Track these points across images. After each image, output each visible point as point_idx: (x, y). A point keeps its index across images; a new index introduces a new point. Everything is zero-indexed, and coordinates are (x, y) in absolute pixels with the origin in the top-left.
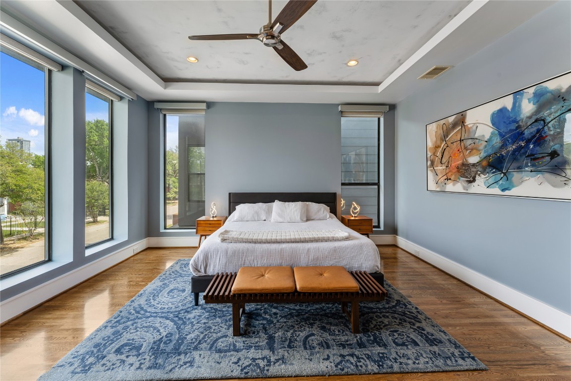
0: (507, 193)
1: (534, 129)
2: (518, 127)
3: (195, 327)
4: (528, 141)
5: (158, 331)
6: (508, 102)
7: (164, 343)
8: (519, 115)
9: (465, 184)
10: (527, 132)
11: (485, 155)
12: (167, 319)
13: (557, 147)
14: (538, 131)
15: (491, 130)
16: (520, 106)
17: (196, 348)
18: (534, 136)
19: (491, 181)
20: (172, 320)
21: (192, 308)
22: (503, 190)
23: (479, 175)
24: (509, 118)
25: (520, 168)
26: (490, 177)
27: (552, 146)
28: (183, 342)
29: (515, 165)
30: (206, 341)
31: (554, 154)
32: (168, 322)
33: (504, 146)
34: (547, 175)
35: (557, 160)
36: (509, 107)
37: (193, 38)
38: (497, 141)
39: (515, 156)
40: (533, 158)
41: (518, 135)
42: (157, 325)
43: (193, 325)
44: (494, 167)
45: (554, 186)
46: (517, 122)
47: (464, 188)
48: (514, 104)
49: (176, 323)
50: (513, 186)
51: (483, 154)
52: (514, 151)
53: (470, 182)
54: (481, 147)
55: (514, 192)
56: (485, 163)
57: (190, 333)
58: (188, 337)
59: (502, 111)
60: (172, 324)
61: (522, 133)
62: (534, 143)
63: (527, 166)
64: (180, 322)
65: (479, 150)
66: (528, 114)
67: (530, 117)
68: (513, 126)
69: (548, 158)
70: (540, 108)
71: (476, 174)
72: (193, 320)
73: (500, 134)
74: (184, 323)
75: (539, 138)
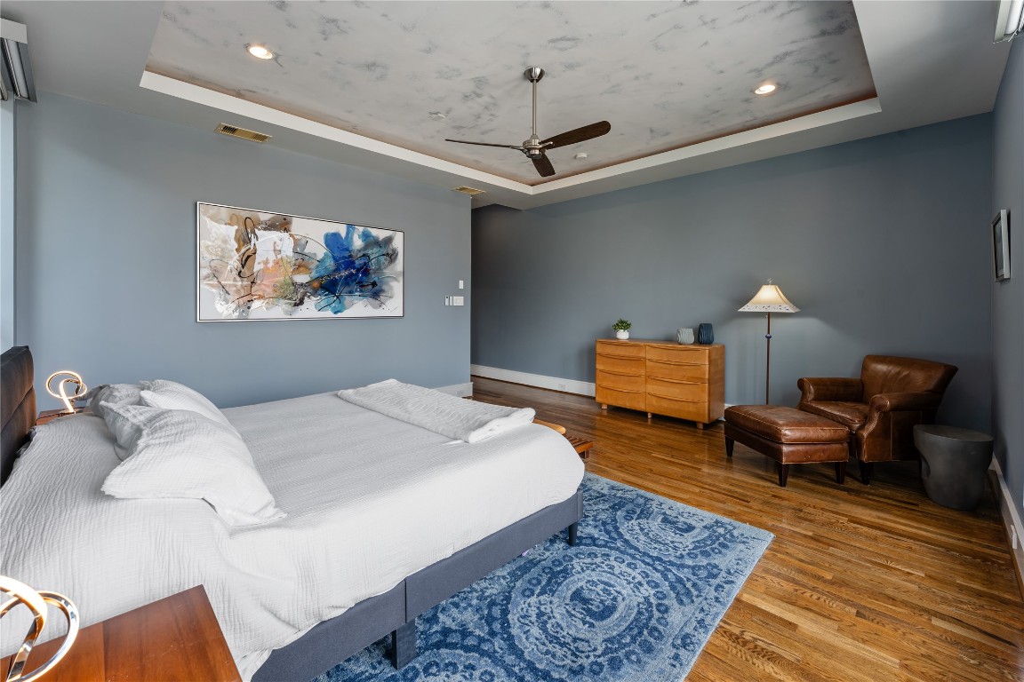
0: (339, 315)
1: (362, 262)
2: (350, 256)
3: (595, 513)
4: (358, 270)
5: (642, 529)
6: (342, 230)
7: (635, 513)
8: (352, 246)
9: (289, 308)
10: (357, 262)
11: (317, 275)
12: (626, 541)
13: (376, 279)
14: (365, 264)
15: (325, 251)
16: (352, 238)
17: (603, 495)
18: (362, 268)
19: (323, 304)
20: (620, 535)
21: (584, 541)
22: (335, 313)
23: (309, 297)
24: (342, 245)
25: (351, 292)
26: (321, 299)
27: (374, 278)
28: (615, 505)
29: (347, 289)
30: (591, 496)
31: (374, 284)
32: (627, 537)
33: (337, 270)
34: (370, 299)
35: (377, 288)
36: (343, 235)
37: (602, 128)
38: (330, 264)
39: (348, 281)
40: (361, 285)
41: (349, 263)
42: (642, 537)
43: (595, 516)
44: (327, 290)
45: (374, 307)
46: (350, 252)
47: (286, 312)
48: (348, 233)
49: (616, 528)
50: (345, 309)
51: (314, 274)
52: (347, 277)
53: (296, 305)
54: (313, 266)
55: (346, 314)
56: (316, 284)
57: (603, 510)
58: (607, 507)
59: (336, 235)
60: (620, 530)
61: (353, 262)
62: (362, 273)
63: (356, 291)
64: (610, 528)
65: (310, 269)
66: (358, 248)
67: (359, 251)
68: (346, 254)
69: (371, 287)
70: (367, 246)
71: (304, 296)
72: (591, 523)
73: (334, 258)
74: (604, 524)
75: (365, 270)
